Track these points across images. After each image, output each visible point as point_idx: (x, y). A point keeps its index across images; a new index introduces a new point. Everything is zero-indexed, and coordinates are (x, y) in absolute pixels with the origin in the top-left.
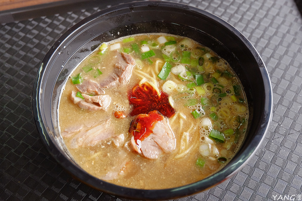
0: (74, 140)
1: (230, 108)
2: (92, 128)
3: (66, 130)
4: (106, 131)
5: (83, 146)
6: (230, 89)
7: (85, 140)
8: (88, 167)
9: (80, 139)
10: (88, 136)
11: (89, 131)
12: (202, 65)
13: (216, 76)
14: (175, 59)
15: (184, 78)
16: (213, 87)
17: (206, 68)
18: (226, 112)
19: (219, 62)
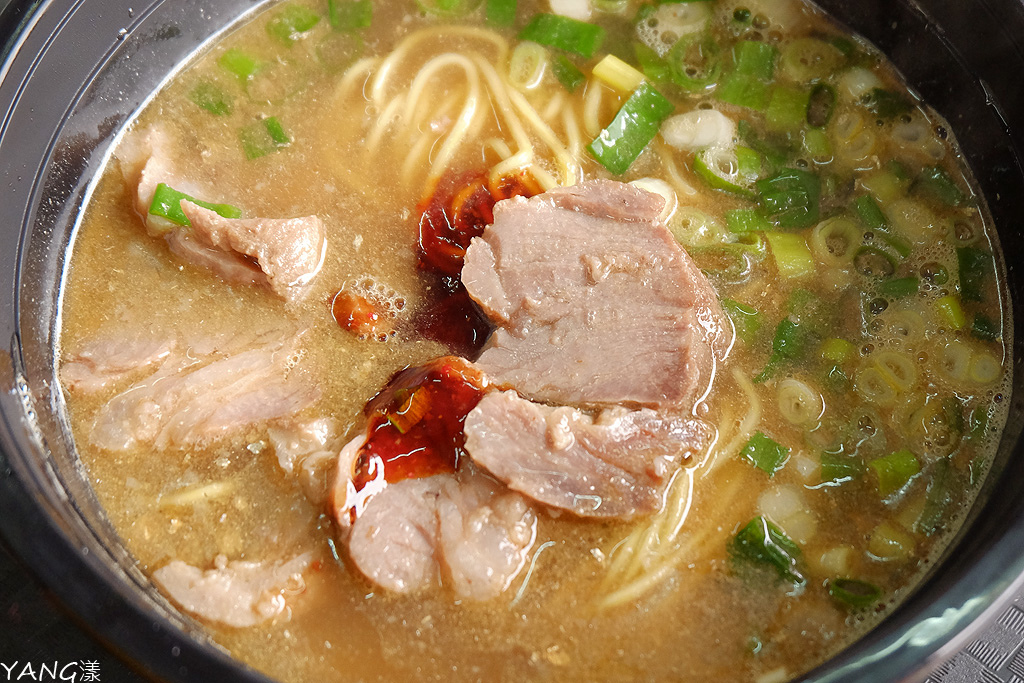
0: (117, 407)
1: (923, 354)
2: (215, 356)
3: (87, 354)
4: (279, 380)
5: (161, 444)
6: (939, 261)
7: (173, 412)
8: (147, 536)
9: (151, 409)
10: (191, 398)
11: (201, 374)
12: (819, 125)
13: (881, 188)
14: (695, 76)
15: (721, 175)
16: (857, 240)
17: (838, 138)
18: (898, 371)
19: (909, 120)
